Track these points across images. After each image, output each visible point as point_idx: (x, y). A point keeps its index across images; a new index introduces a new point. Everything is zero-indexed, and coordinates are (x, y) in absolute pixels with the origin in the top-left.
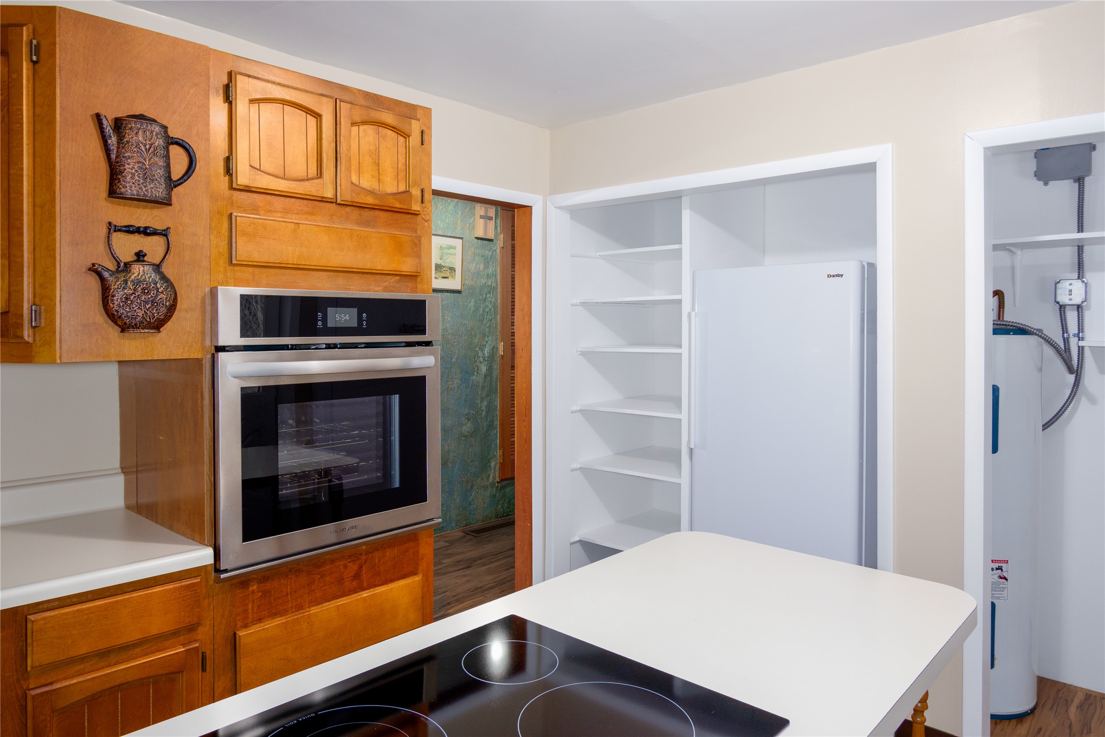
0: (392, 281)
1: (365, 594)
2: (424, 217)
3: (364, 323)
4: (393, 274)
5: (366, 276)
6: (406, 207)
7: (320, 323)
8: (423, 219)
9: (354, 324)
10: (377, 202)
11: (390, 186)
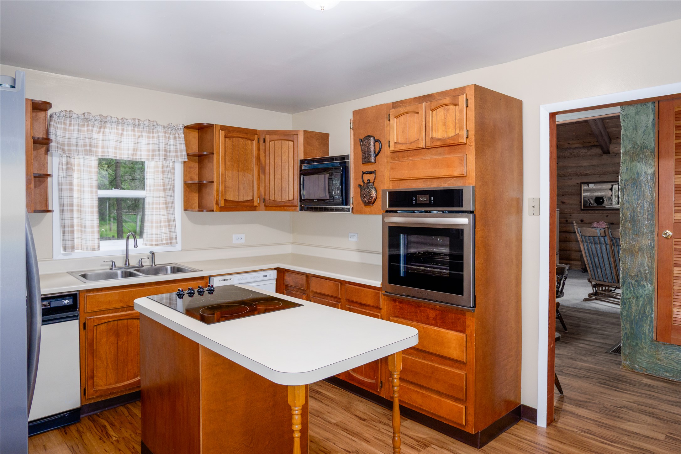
0: (452, 180)
1: (436, 328)
2: (470, 144)
3: (432, 201)
4: (453, 177)
5: (439, 179)
6: (456, 142)
7: (414, 202)
8: (469, 145)
9: (428, 202)
10: (442, 143)
11: (451, 133)
